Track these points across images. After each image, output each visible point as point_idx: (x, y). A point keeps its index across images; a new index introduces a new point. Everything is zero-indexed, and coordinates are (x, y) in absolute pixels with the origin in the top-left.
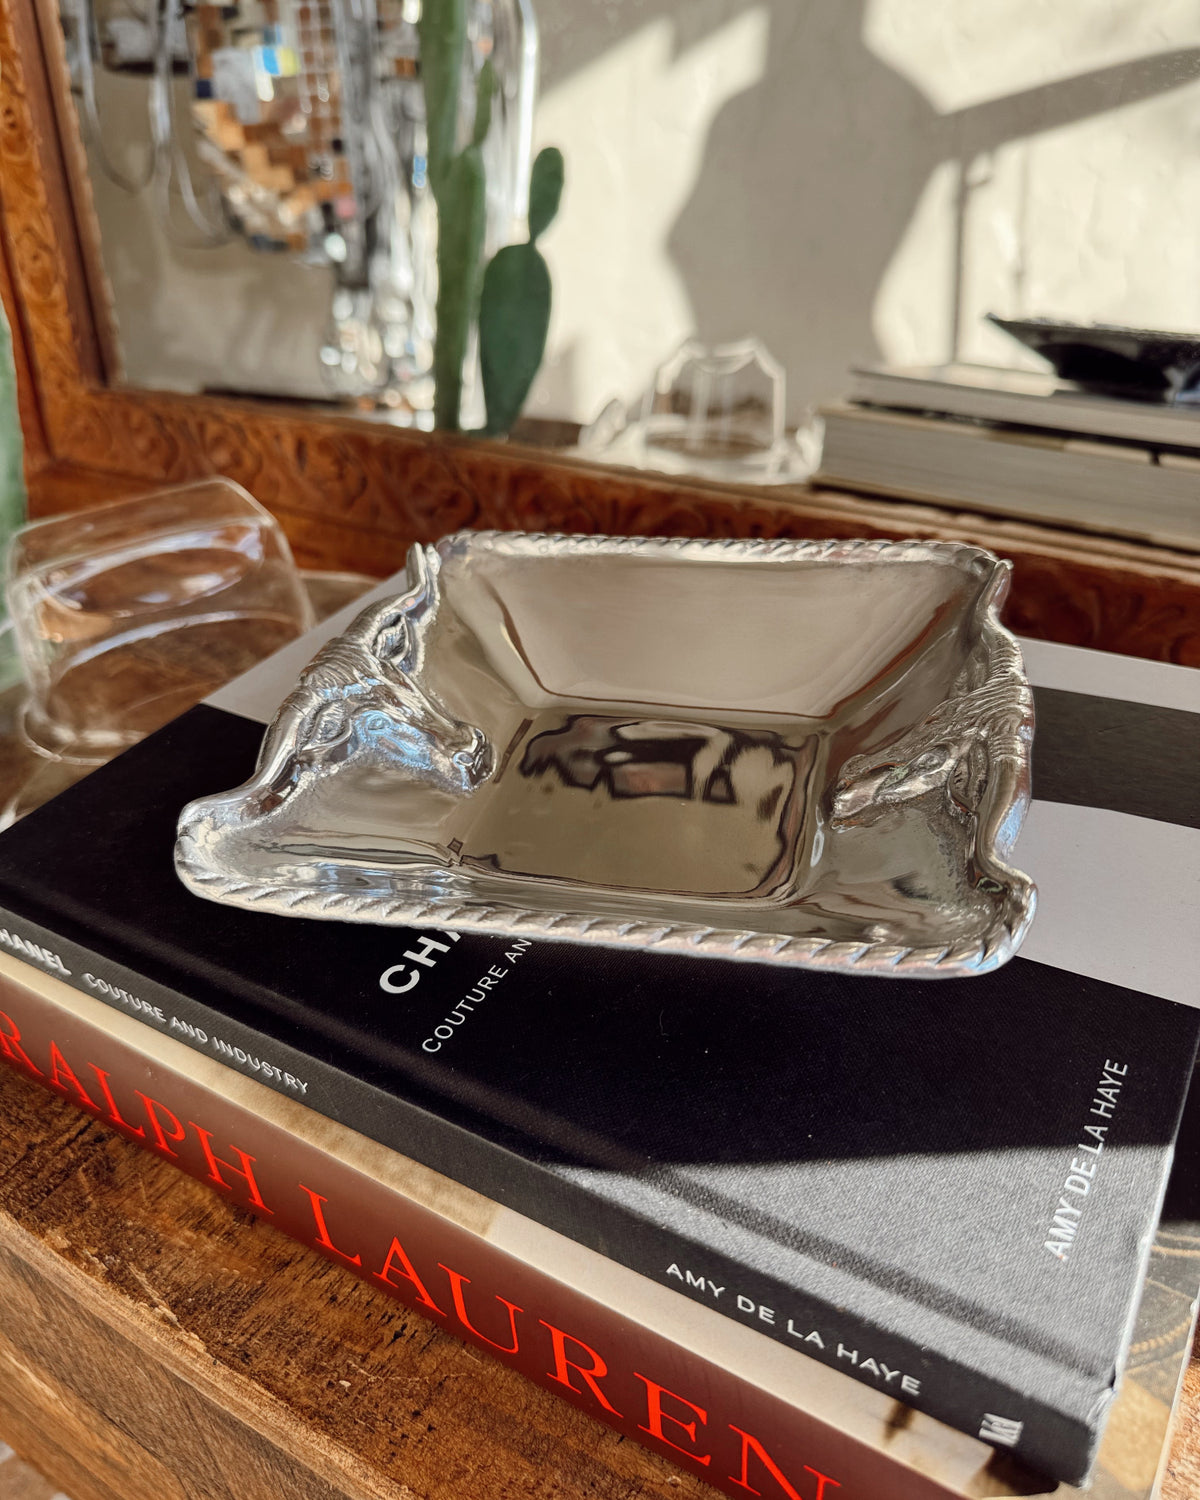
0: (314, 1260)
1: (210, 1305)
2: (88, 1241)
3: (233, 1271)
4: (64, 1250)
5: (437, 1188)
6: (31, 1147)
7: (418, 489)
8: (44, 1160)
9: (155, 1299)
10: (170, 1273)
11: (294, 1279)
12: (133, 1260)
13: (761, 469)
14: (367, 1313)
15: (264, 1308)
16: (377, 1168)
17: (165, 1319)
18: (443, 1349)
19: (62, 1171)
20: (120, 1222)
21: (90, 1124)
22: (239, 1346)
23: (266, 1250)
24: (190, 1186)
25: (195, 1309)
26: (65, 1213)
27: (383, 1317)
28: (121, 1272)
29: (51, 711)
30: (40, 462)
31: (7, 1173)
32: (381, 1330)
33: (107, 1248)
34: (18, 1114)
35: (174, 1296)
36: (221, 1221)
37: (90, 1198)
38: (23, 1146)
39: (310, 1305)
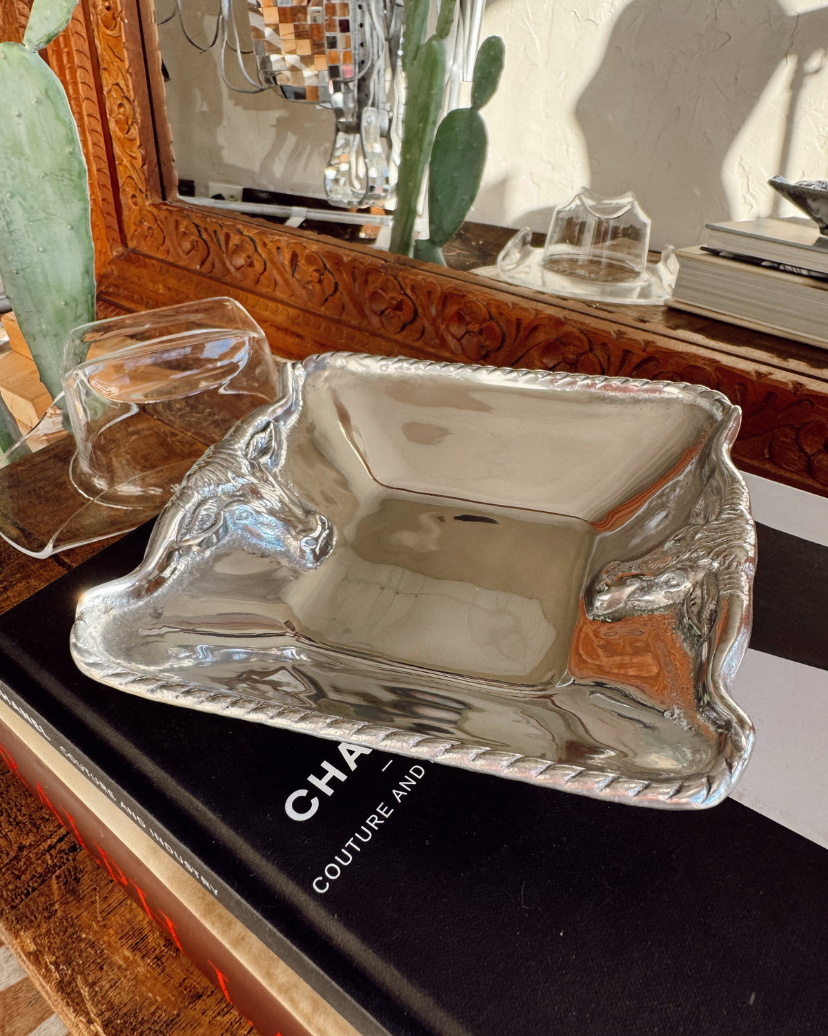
2: (49, 949)
4: (30, 953)
6: (21, 848)
8: (29, 862)
9: (92, 1015)
10: (107, 991)
11: (203, 1014)
12: (81, 973)
19: (40, 876)
20: (77, 932)
21: (68, 834)
26: (36, 918)
28: (70, 983)
30: (117, 250)
33: (62, 958)
34: (16, 816)
36: (154, 945)
37: (57, 906)
38: (15, 847)
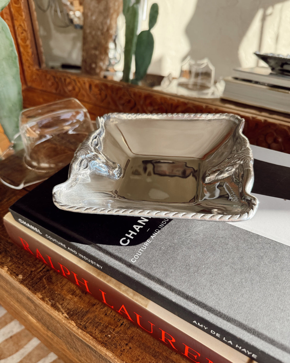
0: (101, 304)
1: (76, 314)
2: (46, 296)
3: (82, 306)
4: (41, 298)
5: (134, 295)
6: (32, 272)
7: (120, 98)
8: (35, 275)
9: (63, 312)
10: (67, 305)
11: (96, 309)
12: (58, 302)
13: (207, 94)
14: (114, 318)
15: (89, 316)
16: (119, 288)
17: (66, 317)
18: (133, 328)
19: (39, 278)
20: (54, 292)
21: (46, 266)
22: (84, 325)
23: (89, 301)
24: (70, 284)
25: (73, 315)
26: (41, 289)
27: (118, 320)
28: (55, 304)
29: (31, 157)
30: (25, 87)
31: (26, 278)
32: (118, 323)
33: (51, 298)
34: (28, 263)
35: (68, 311)
36: (78, 293)
37: (46, 286)
38: (30, 271)
39: (100, 316)
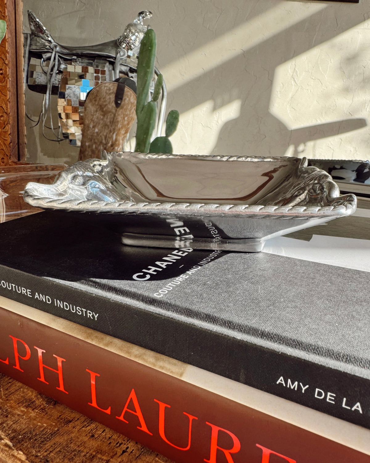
0: (84, 420)
1: (30, 439)
9: (3, 436)
10: (11, 425)
11: (73, 428)
14: (109, 442)
15: (57, 440)
16: (128, 353)
17: (6, 445)
18: (147, 458)
22: (44, 457)
23: (60, 416)
24: (25, 390)
25: (23, 441)
27: (117, 444)
32: (116, 449)
35: (12, 435)
36: (39, 404)
39: (81, 438)
